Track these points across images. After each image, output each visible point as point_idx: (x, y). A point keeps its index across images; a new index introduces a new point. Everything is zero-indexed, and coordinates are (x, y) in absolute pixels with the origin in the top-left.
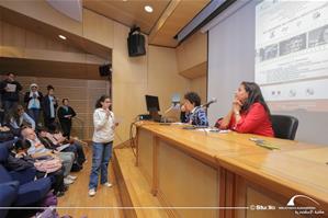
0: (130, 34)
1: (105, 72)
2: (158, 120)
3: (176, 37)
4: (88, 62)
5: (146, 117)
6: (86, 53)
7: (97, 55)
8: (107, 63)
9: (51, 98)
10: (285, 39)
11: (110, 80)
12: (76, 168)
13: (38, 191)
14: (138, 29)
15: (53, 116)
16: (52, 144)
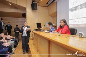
0: (32, 3)
1: (24, 15)
2: (40, 31)
3: (47, 3)
4: (19, 12)
5: (37, 30)
6: (18, 9)
7: (22, 10)
8: (25, 12)
9: (2, 23)
10: (77, 6)
11: (26, 18)
12: (15, 47)
13: (5, 51)
14: (35, 1)
15: (3, 28)
16: (7, 39)
